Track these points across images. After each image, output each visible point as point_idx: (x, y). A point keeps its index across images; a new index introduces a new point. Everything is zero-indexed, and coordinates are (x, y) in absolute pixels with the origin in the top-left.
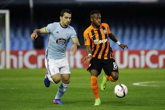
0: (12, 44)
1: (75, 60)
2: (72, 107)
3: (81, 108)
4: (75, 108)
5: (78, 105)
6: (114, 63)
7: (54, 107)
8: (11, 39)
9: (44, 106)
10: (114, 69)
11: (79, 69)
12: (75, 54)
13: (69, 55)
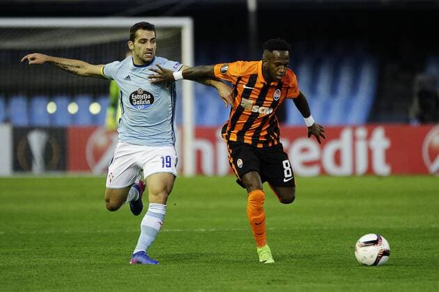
0: (201, 109)
1: (370, 153)
2: (361, 282)
3: (385, 283)
4: (371, 284)
5: (377, 276)
6: (284, 162)
7: (312, 281)
8: (197, 96)
9: (285, 279)
10: (285, 181)
11: (380, 177)
12: (369, 136)
13: (354, 139)
